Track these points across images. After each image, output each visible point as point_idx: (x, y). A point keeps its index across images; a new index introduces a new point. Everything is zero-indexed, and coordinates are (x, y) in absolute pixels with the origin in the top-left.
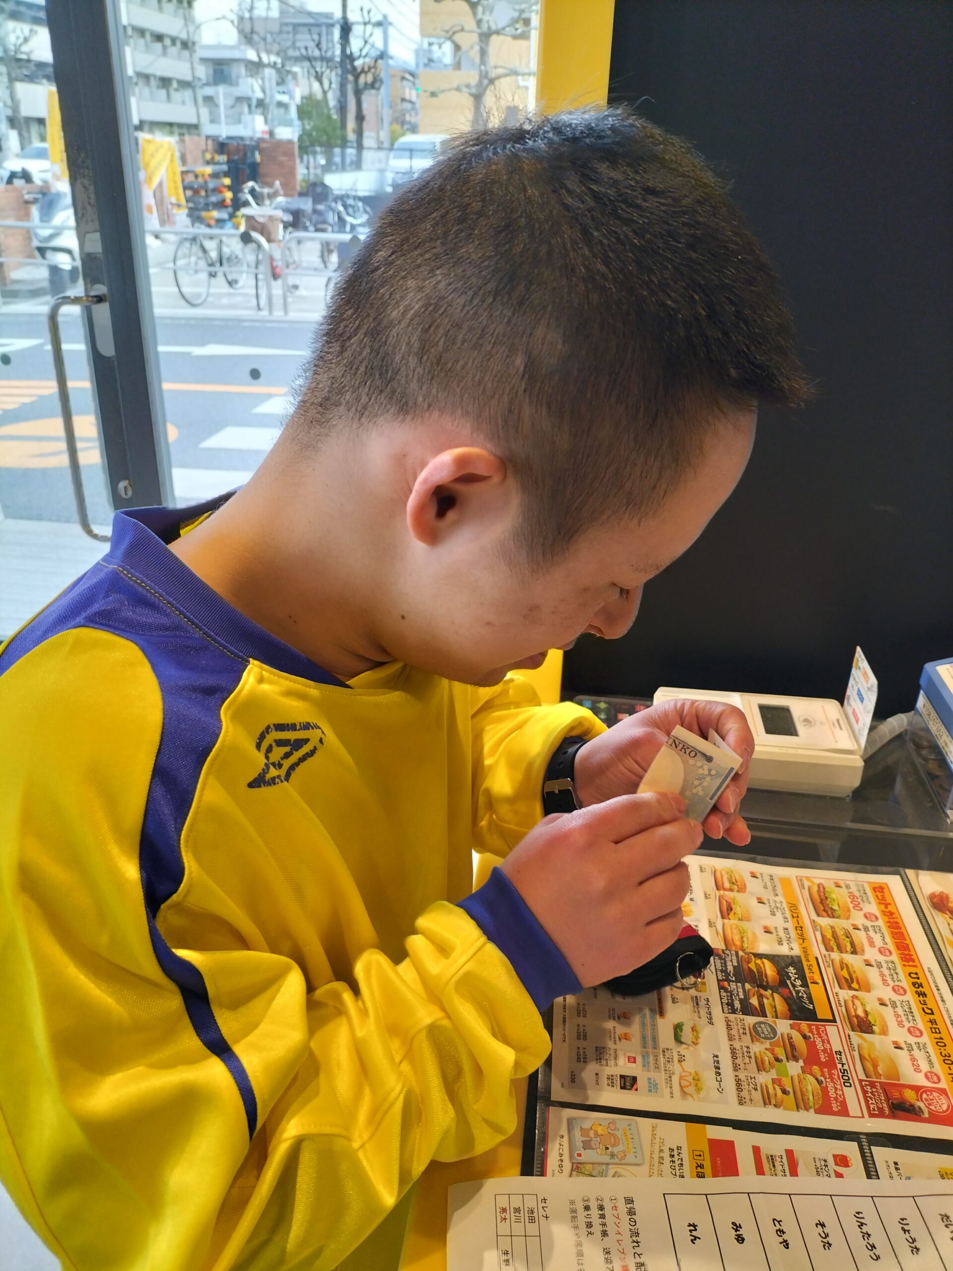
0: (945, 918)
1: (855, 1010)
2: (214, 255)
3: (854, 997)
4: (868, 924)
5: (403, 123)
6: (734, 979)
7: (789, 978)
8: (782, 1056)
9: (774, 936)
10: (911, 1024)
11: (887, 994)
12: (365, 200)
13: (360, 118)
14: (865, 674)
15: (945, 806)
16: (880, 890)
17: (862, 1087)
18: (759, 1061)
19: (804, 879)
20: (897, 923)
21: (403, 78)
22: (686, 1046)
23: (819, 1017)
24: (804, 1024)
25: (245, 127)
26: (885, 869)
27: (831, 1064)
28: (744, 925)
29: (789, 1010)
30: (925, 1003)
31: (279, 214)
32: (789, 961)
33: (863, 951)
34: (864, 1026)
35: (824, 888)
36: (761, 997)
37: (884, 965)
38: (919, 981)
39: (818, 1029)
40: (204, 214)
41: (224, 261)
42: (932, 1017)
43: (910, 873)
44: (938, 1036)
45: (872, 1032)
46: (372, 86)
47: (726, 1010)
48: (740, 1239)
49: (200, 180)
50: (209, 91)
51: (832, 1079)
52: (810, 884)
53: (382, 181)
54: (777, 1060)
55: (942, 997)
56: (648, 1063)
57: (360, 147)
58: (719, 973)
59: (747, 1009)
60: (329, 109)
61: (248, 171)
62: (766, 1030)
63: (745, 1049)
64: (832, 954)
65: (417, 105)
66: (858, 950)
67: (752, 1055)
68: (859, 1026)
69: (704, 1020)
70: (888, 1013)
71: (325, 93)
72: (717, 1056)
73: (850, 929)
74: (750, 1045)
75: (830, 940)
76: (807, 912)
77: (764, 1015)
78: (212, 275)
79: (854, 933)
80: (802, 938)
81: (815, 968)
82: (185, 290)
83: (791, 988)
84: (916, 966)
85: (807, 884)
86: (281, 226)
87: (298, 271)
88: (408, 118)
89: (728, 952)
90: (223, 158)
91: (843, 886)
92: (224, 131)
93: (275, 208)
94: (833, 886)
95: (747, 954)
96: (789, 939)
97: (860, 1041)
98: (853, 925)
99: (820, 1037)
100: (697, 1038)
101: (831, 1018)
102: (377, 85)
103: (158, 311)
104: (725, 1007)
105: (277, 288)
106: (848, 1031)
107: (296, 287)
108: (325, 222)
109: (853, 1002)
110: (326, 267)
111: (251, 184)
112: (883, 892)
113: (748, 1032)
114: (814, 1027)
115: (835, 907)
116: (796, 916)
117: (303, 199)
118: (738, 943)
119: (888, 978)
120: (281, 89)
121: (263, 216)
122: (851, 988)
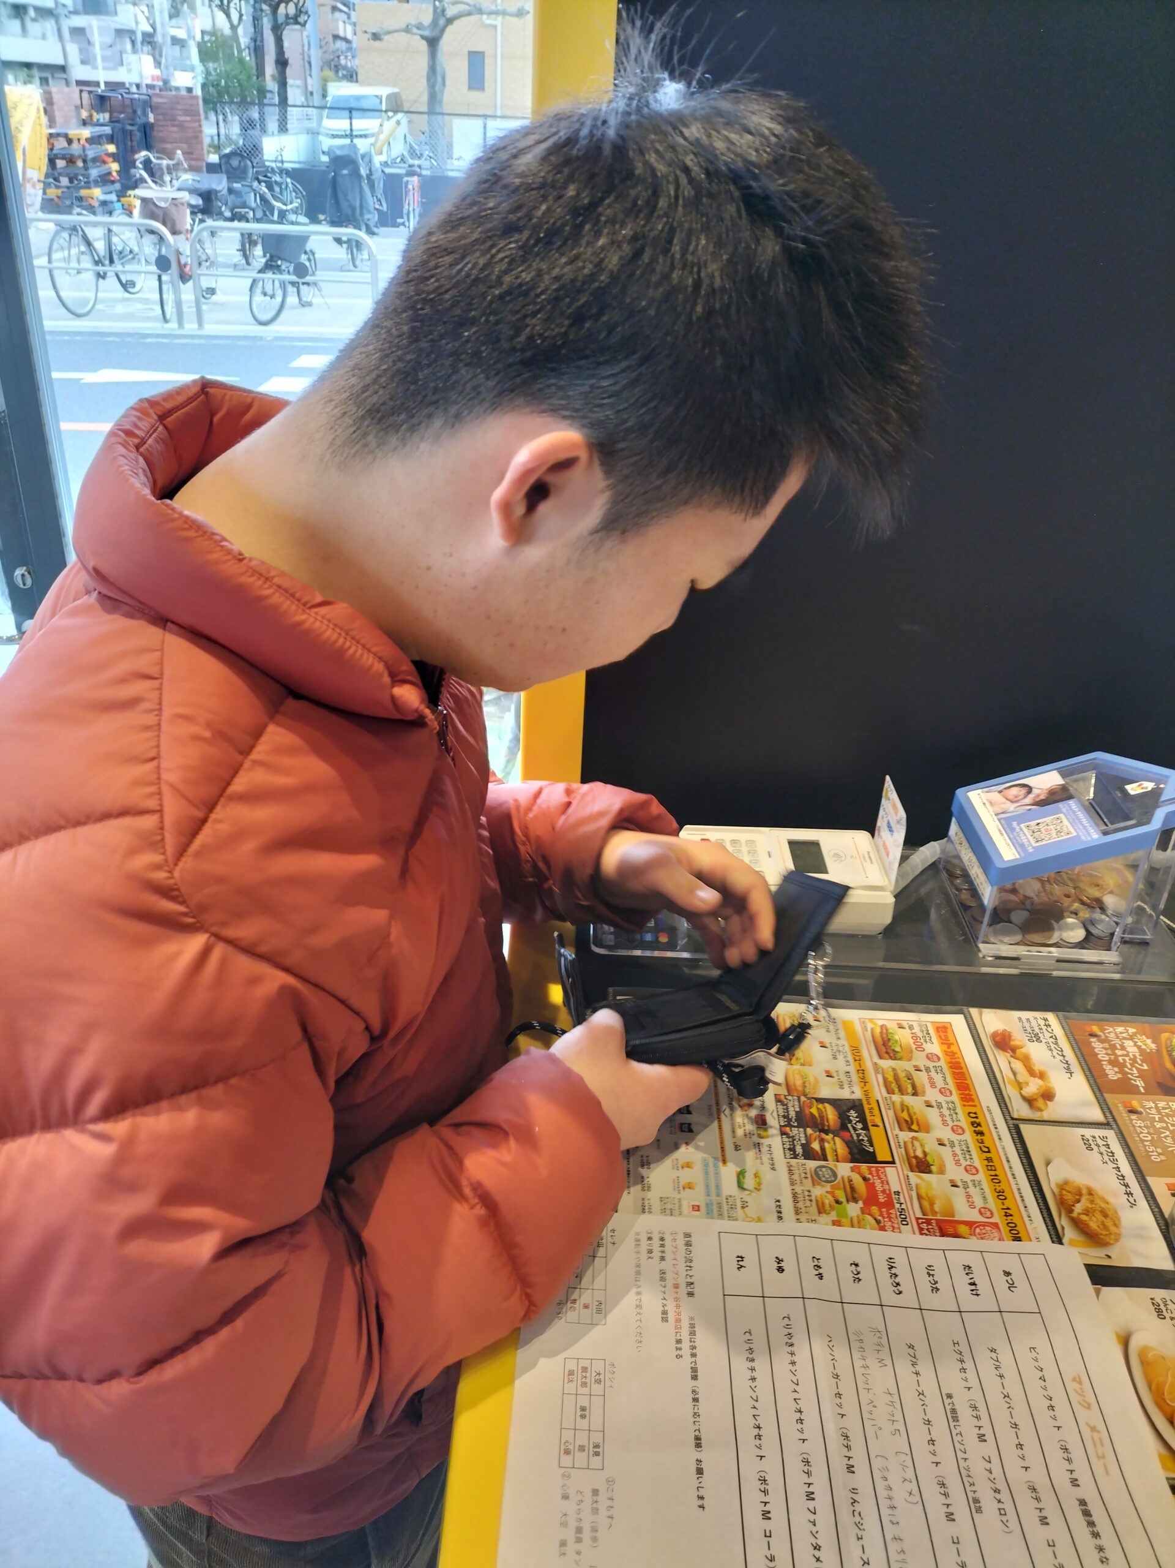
0: (1006, 1057)
1: (915, 1151)
2: (100, 246)
3: (913, 1138)
4: (930, 1064)
5: (337, 68)
6: (796, 1124)
7: (850, 1121)
8: (843, 1199)
9: (835, 1080)
10: (968, 1163)
11: (946, 1134)
12: (293, 174)
13: (282, 63)
14: (894, 806)
15: (977, 938)
16: (943, 1030)
17: (918, 1224)
18: (820, 1204)
19: (867, 1021)
20: (958, 1063)
21: (334, 9)
22: (748, 1192)
23: (879, 1159)
24: (864, 1167)
25: (129, 71)
26: (948, 1008)
27: (889, 1204)
28: (805, 1069)
29: (850, 1153)
30: (982, 1142)
31: (185, 196)
32: (850, 1105)
33: (924, 1092)
34: (922, 1166)
35: (887, 1030)
36: (822, 1141)
37: (945, 1105)
38: (977, 1121)
39: (877, 1171)
40: (83, 192)
41: (115, 257)
42: (988, 1155)
43: (974, 1011)
44: (993, 1173)
45: (930, 1172)
46: (295, 20)
47: (788, 1155)
48: (781, 1270)
49: (75, 145)
50: (79, 21)
51: (890, 1218)
52: (873, 1026)
53: (314, 148)
54: (838, 1202)
55: (999, 1136)
56: (712, 1210)
57: (284, 101)
58: (781, 1119)
59: (809, 1154)
60: (240, 51)
61: (138, 135)
62: (826, 1173)
63: (806, 1193)
64: (893, 1096)
65: (354, 45)
66: (919, 1091)
67: (813, 1198)
68: (918, 1166)
69: (767, 1166)
70: (946, 1153)
71: (233, 28)
72: (779, 1201)
73: (912, 1070)
74: (811, 1189)
75: (891, 1083)
76: (869, 1056)
77: (825, 1159)
78: (101, 276)
79: (916, 1075)
80: (864, 1081)
81: (876, 1111)
82: (63, 294)
83: (852, 1131)
84: (975, 1106)
85: (869, 1026)
86: (188, 211)
87: (213, 271)
88: (343, 62)
89: (789, 1098)
90: (104, 117)
91: (906, 1026)
92: (102, 75)
93: (179, 189)
94: (896, 1027)
95: (809, 1099)
96: (850, 1083)
97: (919, 1181)
98: (915, 1066)
99: (880, 1178)
100: (760, 1184)
101: (891, 1160)
102: (301, 19)
103: (48, 324)
104: (787, 1152)
105: (188, 292)
106: (908, 1172)
107: (212, 291)
108: (244, 205)
109: (912, 1143)
110: (248, 263)
111: (144, 153)
112: (946, 1032)
113: (809, 1175)
114: (873, 1169)
115: (898, 1049)
116: (858, 1059)
117: (215, 177)
118: (800, 1089)
119: (948, 1118)
120: (174, 21)
121: (165, 200)
122: (911, 1130)
